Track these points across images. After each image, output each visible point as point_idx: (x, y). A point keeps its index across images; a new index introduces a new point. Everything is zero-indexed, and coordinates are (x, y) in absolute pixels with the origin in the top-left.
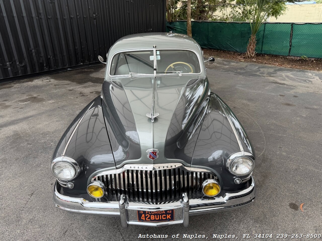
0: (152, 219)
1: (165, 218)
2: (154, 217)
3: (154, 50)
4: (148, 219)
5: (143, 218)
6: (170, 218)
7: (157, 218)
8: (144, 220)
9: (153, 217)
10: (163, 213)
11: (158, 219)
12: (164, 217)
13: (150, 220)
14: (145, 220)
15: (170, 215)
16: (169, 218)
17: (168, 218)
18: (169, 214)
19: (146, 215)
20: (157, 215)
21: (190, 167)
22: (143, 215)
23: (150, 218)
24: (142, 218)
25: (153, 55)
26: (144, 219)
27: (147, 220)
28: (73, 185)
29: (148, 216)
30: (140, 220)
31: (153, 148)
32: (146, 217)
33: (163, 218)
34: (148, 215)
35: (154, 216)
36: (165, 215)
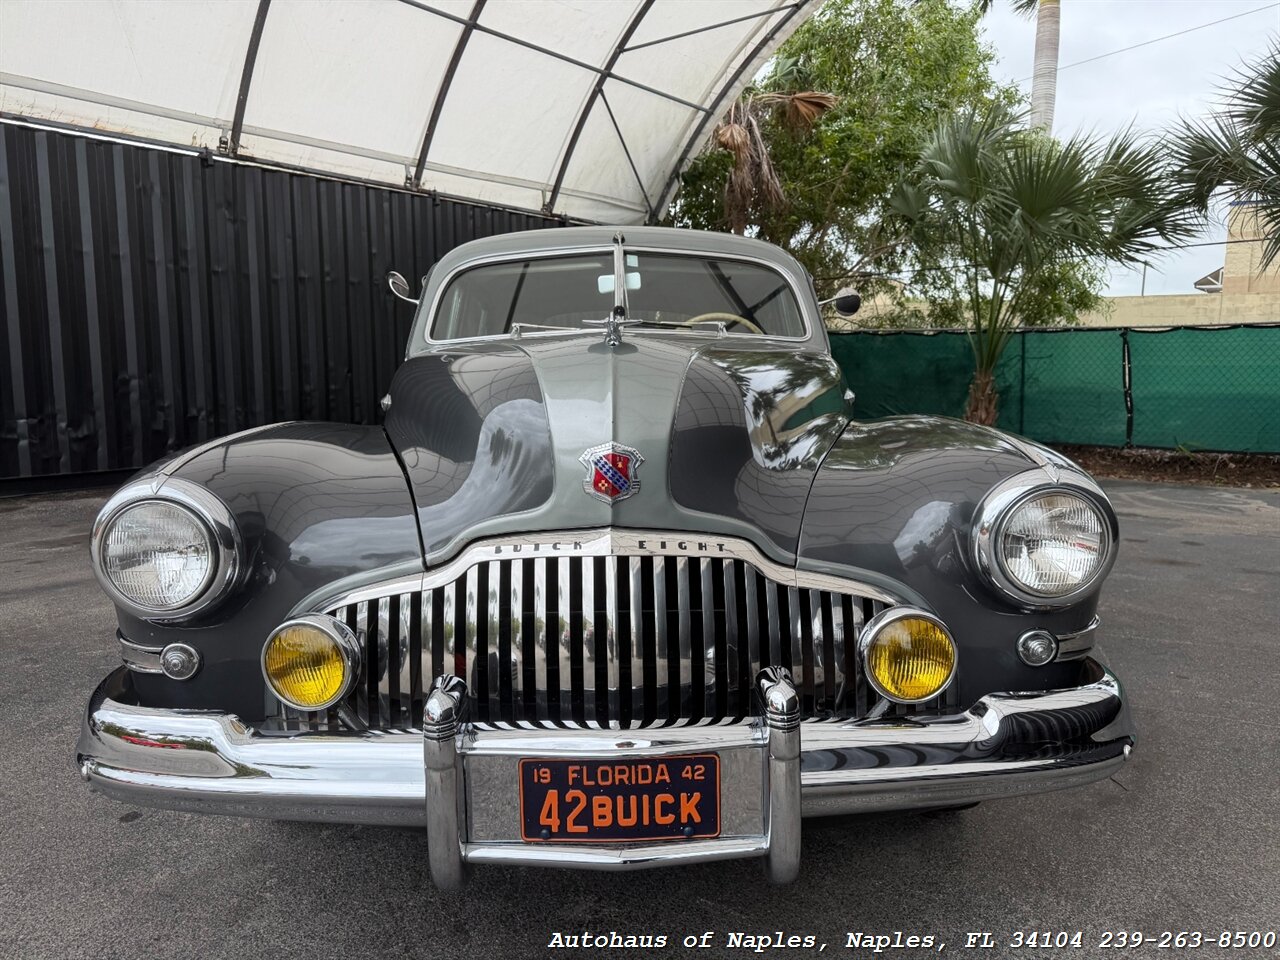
0: (597, 823)
1: (670, 818)
2: (607, 811)
3: (618, 250)
4: (576, 822)
5: (549, 815)
6: (697, 819)
7: (627, 815)
8: (555, 829)
9: (603, 810)
10: (658, 778)
11: (632, 821)
12: (664, 814)
13: (584, 829)
14: (563, 831)
15: (697, 796)
16: (690, 816)
17: (684, 820)
18: (690, 787)
19: (568, 798)
20: (625, 790)
21: (794, 567)
22: (552, 795)
23: (586, 817)
24: (543, 821)
25: (613, 273)
26: (554, 823)
27: (571, 828)
28: (195, 660)
29: (576, 800)
30: (534, 831)
31: (615, 438)
32: (565, 809)
33: (660, 820)
34: (578, 793)
35: (606, 800)
36: (670, 799)
